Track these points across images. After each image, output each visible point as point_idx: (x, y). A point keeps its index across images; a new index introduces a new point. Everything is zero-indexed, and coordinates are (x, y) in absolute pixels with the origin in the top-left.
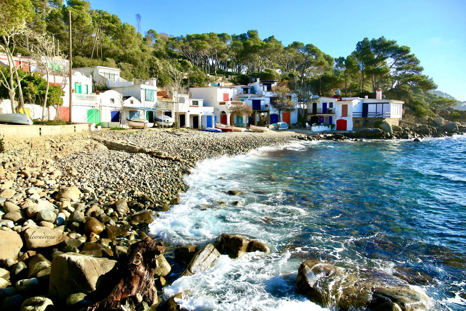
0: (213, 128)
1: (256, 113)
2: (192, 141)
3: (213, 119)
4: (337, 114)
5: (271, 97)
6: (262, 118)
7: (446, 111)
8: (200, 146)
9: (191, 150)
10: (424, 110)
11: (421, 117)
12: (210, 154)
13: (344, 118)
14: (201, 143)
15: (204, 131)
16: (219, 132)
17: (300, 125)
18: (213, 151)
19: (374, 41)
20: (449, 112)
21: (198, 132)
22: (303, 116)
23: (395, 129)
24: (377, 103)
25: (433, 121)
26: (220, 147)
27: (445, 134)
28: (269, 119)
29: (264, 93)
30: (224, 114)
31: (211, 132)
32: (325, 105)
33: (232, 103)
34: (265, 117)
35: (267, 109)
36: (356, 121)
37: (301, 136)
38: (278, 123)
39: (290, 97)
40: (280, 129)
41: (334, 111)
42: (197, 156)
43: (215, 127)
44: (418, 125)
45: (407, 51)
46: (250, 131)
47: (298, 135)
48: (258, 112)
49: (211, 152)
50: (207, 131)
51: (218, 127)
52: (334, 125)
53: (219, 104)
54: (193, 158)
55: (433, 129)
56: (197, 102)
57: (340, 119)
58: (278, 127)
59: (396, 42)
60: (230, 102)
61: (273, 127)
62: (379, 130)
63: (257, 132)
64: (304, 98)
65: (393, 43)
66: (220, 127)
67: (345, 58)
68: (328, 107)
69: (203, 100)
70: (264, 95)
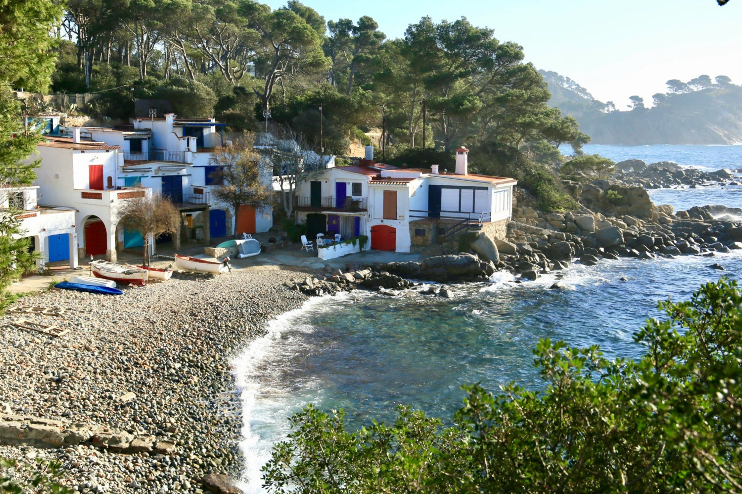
3: (75, 243)
4: (371, 211)
5: (207, 168)
7: (594, 188)
10: (556, 196)
11: (549, 212)
13: (388, 223)
16: (113, 290)
19: (444, 29)
20: (601, 191)
22: (289, 214)
23: (505, 249)
24: (460, 188)
25: (575, 222)
27: (600, 252)
29: (189, 157)
32: (341, 187)
35: (201, 200)
36: (417, 231)
37: (305, 283)
38: (237, 242)
40: (242, 256)
41: (366, 204)
44: (546, 233)
45: (518, 56)
52: (366, 238)
53: (80, 195)
55: (576, 241)
57: (379, 223)
58: (238, 253)
59: (492, 31)
60: (114, 194)
62: (473, 261)
65: (486, 34)
66: (108, 274)
67: (355, 24)
68: (349, 191)
69: (37, 189)
70: (189, 162)
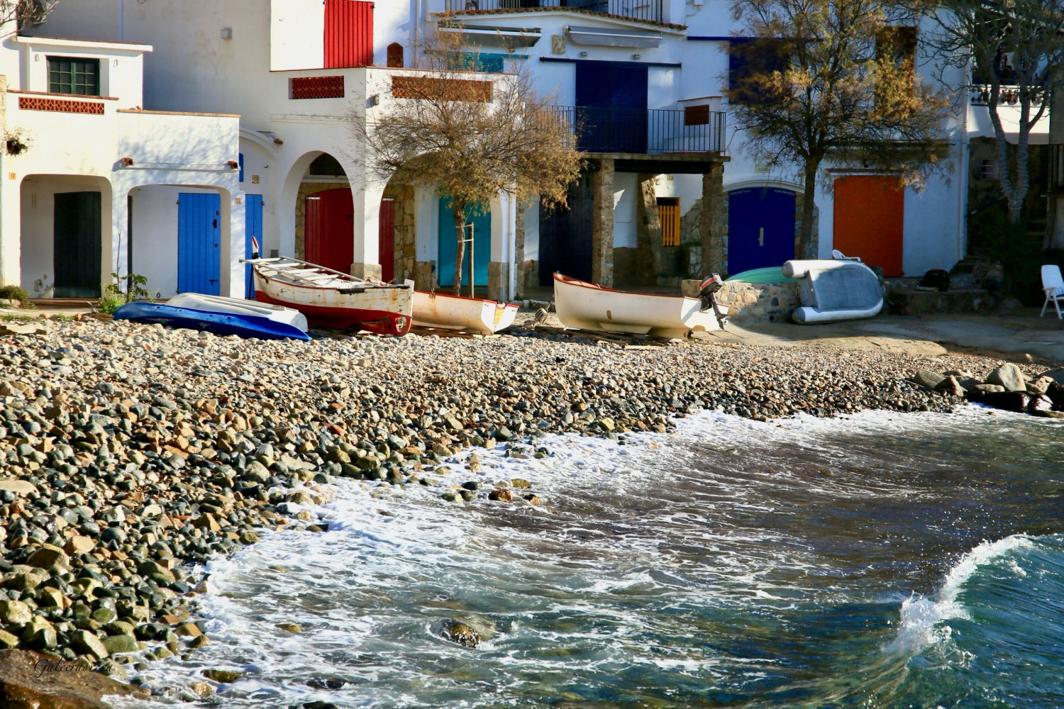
0: (235, 298)
1: (607, 176)
2: (37, 409)
3: (236, 224)
5: (735, 43)
6: (655, 224)
8: (113, 452)
9: (28, 488)
12: (202, 523)
14: (116, 430)
15: (149, 320)
16: (283, 332)
17: (991, 286)
18: (229, 498)
21: (100, 329)
22: (1015, 204)
26: (287, 462)
28: (720, 225)
30: (329, 181)
31: (210, 337)
33: (399, 87)
34: (685, 207)
35: (697, 142)
37: (994, 379)
38: (799, 267)
39: (906, 41)
40: (810, 313)
42: (84, 545)
43: (252, 294)
46: (554, 335)
47: (971, 368)
48: (621, 166)
49: (206, 506)
50: (175, 322)
51: (274, 289)
53: (285, 89)
54: (44, 559)
56: (94, 66)
58: (799, 303)
60: (378, 79)
61: (753, 296)
63: (612, 337)
64: (1029, 50)
66: (290, 294)
69: (146, 54)
70: (674, 21)
